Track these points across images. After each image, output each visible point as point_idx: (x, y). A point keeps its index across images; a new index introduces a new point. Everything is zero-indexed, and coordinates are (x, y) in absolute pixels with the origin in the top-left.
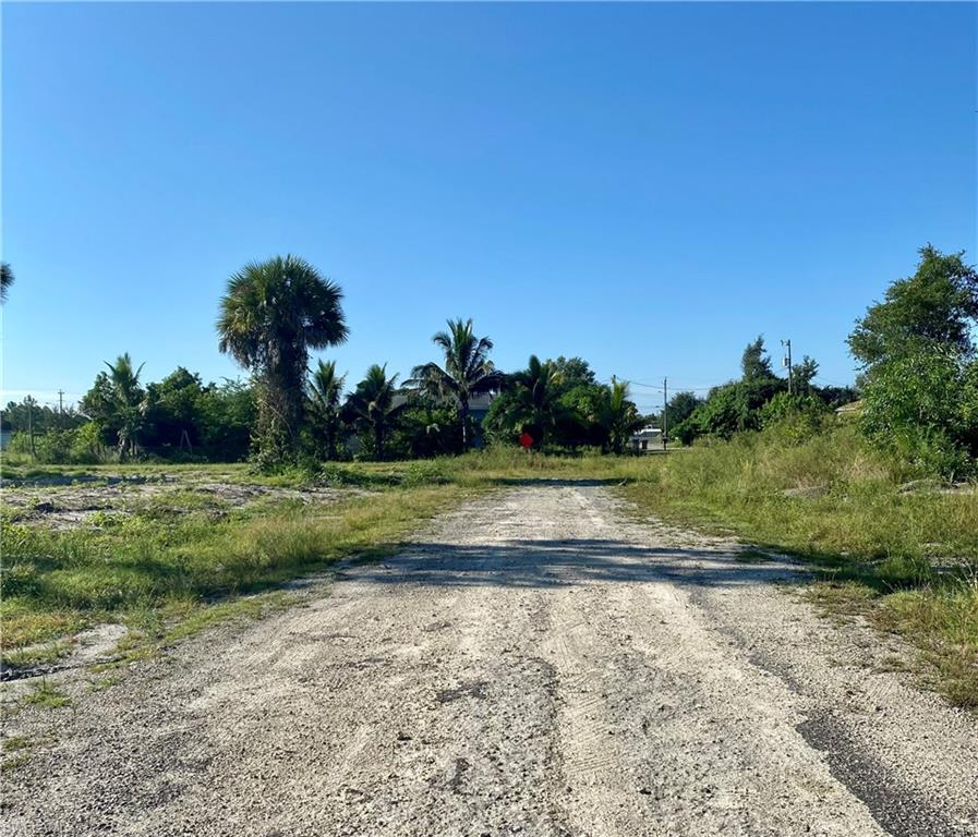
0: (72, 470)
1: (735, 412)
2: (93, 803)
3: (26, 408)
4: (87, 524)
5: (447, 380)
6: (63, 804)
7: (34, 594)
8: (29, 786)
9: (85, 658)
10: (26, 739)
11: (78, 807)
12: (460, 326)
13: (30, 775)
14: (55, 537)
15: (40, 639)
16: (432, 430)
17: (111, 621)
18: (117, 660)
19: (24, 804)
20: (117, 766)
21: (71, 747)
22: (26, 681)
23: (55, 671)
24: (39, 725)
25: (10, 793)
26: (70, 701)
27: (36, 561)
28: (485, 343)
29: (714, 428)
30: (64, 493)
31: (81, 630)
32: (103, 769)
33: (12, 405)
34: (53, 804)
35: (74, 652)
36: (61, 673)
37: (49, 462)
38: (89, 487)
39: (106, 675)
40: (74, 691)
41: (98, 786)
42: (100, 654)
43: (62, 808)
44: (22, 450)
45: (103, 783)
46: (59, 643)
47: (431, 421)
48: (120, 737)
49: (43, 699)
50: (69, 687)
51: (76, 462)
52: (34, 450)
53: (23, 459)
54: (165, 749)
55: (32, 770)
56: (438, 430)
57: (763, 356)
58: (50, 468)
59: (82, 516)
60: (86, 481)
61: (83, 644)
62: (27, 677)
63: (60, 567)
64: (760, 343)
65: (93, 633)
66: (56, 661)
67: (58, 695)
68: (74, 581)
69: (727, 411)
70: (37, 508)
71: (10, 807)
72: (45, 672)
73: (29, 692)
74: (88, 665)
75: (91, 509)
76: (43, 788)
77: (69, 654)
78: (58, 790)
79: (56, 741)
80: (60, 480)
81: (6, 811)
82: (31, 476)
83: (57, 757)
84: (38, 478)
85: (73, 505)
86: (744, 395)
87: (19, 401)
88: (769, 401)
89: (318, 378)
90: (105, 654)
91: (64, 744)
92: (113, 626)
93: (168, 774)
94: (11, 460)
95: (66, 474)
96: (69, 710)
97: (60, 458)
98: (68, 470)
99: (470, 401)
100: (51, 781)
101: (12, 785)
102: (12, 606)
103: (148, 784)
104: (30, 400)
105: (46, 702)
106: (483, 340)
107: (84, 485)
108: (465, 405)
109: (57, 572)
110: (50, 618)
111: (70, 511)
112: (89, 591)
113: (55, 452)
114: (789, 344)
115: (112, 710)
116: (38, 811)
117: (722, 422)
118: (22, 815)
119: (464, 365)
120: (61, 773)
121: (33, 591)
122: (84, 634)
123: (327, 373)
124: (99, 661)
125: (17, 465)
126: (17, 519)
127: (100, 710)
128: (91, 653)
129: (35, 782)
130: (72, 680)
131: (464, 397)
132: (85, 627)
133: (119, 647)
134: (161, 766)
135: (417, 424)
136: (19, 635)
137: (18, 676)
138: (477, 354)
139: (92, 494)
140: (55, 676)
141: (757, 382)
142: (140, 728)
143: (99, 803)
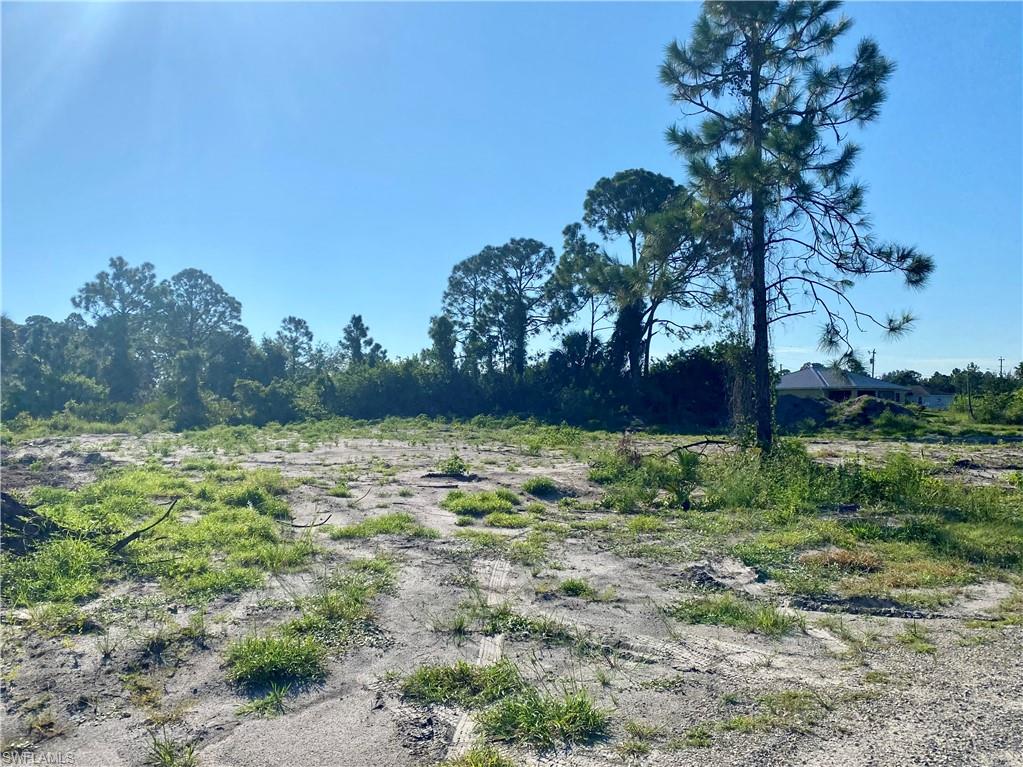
0: (1003, 430)
2: (922, 757)
3: (970, 373)
4: (1001, 482)
6: (895, 748)
7: (934, 542)
8: (871, 720)
9: (965, 611)
10: (885, 675)
11: (908, 756)
13: (876, 710)
14: (967, 492)
15: (929, 584)
17: (1001, 580)
18: (995, 620)
19: (861, 736)
20: (957, 727)
21: (920, 694)
22: (906, 620)
23: (933, 617)
24: (902, 665)
25: (854, 721)
26: (935, 650)
27: (944, 512)
30: (987, 451)
31: (970, 583)
32: (943, 726)
33: (956, 371)
34: (887, 746)
35: (957, 602)
36: (938, 620)
37: (984, 421)
38: (1014, 446)
39: (979, 632)
40: (943, 641)
41: (932, 741)
42: (980, 610)
43: (893, 752)
44: (962, 410)
45: (939, 740)
46: (944, 592)
48: (971, 699)
49: (912, 641)
50: (941, 635)
51: (1010, 422)
52: (971, 410)
53: (958, 419)
54: (1013, 725)
55: (879, 707)
58: (982, 427)
59: (999, 475)
60: (1012, 441)
61: (967, 596)
62: (906, 617)
63: (965, 521)
65: (980, 589)
66: (936, 608)
67: (927, 641)
68: (974, 535)
70: (957, 464)
71: (851, 734)
72: (922, 616)
73: (903, 632)
74: (965, 619)
75: (1009, 468)
76: (882, 727)
77: (952, 604)
78: (896, 733)
79: (910, 685)
80: (988, 438)
81: (845, 737)
82: (962, 434)
83: (905, 701)
84: (967, 436)
85: (993, 463)
87: (963, 368)
90: (986, 611)
91: (915, 690)
92: (1003, 585)
93: (1007, 753)
94: (947, 419)
95: (995, 433)
96: (930, 659)
97: (995, 418)
98: (999, 429)
100: (891, 722)
101: (857, 714)
102: (913, 549)
103: (983, 756)
104: (972, 366)
105: (914, 645)
107: (1009, 445)
109: (962, 523)
110: (943, 566)
111: (988, 468)
112: (988, 546)
113: (991, 412)
115: (972, 670)
116: (871, 747)
118: (857, 745)
120: (903, 717)
121: (933, 540)
122: (971, 587)
124: (978, 617)
125: (952, 423)
126: (936, 472)
127: (959, 666)
128: (972, 607)
129: (878, 719)
130: (945, 630)
132: (974, 581)
133: (1001, 606)
134: (1003, 742)
136: (909, 578)
137: (898, 615)
139: (1015, 454)
140: (931, 622)
142: (994, 695)
143: (928, 760)
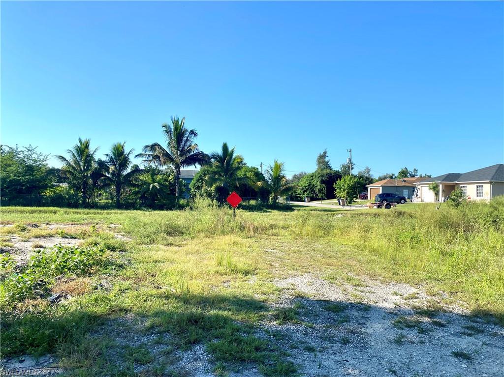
1: (314, 185)
5: (166, 155)
12: (177, 121)
16: (154, 186)
28: (193, 133)
29: (304, 192)
47: (154, 181)
56: (158, 187)
57: (327, 159)
64: (325, 153)
69: (309, 185)
86: (318, 178)
88: (340, 180)
89: (77, 150)
99: (182, 169)
106: (192, 131)
108: (179, 172)
114: (351, 151)
117: (307, 190)
119: (179, 146)
123: (83, 147)
131: (178, 167)
135: (145, 183)
138: (187, 140)
141: (325, 172)
